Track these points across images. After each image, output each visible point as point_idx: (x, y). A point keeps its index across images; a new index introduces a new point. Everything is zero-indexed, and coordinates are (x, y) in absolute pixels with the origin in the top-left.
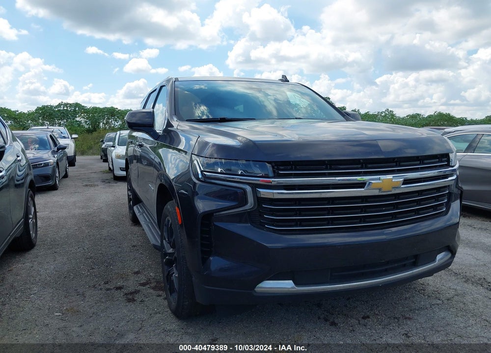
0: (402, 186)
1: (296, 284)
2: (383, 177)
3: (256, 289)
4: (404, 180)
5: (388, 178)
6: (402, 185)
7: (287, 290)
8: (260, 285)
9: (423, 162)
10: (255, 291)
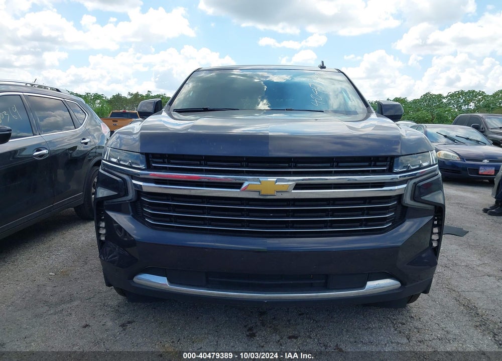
0: (293, 191)
1: (171, 281)
2: (262, 178)
3: (135, 279)
4: (297, 185)
5: (269, 180)
6: (294, 189)
7: (159, 285)
8: (139, 276)
9: (338, 164)
10: (133, 281)
